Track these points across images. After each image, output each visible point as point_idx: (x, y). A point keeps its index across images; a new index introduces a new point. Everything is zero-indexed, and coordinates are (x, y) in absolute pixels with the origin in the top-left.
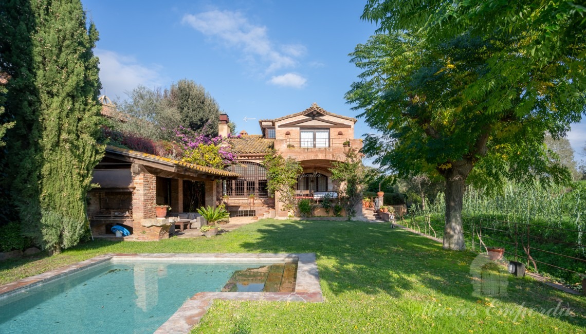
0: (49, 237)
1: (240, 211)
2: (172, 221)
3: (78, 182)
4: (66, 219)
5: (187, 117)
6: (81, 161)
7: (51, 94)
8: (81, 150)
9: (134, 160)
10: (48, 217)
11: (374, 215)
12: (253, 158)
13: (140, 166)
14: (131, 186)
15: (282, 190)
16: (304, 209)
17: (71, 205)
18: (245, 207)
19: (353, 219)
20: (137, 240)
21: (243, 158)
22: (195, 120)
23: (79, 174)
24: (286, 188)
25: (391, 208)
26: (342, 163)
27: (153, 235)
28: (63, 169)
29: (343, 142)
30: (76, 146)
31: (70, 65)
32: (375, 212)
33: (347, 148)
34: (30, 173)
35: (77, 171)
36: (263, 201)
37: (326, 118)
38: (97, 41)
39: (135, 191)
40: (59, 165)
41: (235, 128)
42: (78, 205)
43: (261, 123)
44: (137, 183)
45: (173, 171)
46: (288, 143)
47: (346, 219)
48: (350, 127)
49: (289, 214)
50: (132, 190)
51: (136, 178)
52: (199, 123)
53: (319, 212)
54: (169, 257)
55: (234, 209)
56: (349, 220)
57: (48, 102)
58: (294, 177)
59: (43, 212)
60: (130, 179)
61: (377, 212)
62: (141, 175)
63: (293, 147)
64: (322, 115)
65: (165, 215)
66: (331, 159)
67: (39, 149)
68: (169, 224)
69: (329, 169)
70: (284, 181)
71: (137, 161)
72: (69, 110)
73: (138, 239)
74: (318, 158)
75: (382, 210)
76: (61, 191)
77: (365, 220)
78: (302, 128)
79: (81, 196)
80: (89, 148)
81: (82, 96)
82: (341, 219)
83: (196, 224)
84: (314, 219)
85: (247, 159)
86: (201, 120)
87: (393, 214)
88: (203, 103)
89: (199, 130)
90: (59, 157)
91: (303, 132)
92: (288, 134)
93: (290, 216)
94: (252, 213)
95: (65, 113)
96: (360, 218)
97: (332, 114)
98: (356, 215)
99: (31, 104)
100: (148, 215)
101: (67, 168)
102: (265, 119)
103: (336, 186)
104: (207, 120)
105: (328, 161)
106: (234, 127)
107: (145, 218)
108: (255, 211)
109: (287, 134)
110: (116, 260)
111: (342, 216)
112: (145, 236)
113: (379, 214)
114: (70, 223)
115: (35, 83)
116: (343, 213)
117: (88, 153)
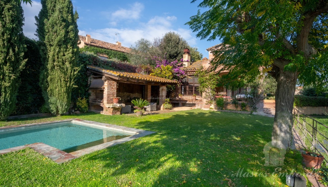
0: (53, 108)
1: (187, 103)
3: (64, 84)
4: (58, 101)
5: (168, 52)
6: (65, 74)
7: (51, 45)
8: (65, 70)
10: (52, 100)
13: (106, 77)
14: (103, 87)
15: (206, 92)
16: (221, 104)
17: (60, 95)
18: (190, 101)
19: (254, 113)
21: (192, 73)
22: (172, 53)
23: (65, 80)
24: (209, 91)
27: (110, 112)
28: (57, 78)
30: (62, 68)
31: (58, 32)
34: (43, 80)
35: (63, 79)
39: (105, 89)
40: (55, 77)
42: (63, 95)
44: (105, 86)
45: (118, 79)
47: (249, 113)
49: (211, 107)
50: (103, 89)
51: (105, 83)
52: (175, 55)
53: (230, 107)
55: (184, 102)
56: (251, 114)
57: (50, 49)
58: (215, 83)
59: (50, 97)
60: (103, 84)
62: (107, 82)
65: (117, 102)
67: (47, 70)
68: (117, 107)
70: (207, 85)
71: (106, 75)
72: (58, 52)
73: (105, 113)
76: (56, 88)
77: (264, 115)
79: (65, 91)
80: (70, 68)
81: (64, 45)
82: (246, 112)
83: (148, 108)
84: (226, 111)
86: (176, 53)
88: (178, 44)
89: (175, 59)
90: (54, 73)
93: (211, 108)
94: (193, 105)
95: (56, 54)
96: (261, 113)
98: (257, 110)
99: (43, 50)
100: (110, 102)
101: (59, 78)
104: (180, 53)
107: (108, 103)
108: (196, 104)
110: (74, 122)
111: (247, 111)
112: (107, 112)
114: (60, 103)
115: (44, 41)
116: (249, 109)
117: (69, 71)
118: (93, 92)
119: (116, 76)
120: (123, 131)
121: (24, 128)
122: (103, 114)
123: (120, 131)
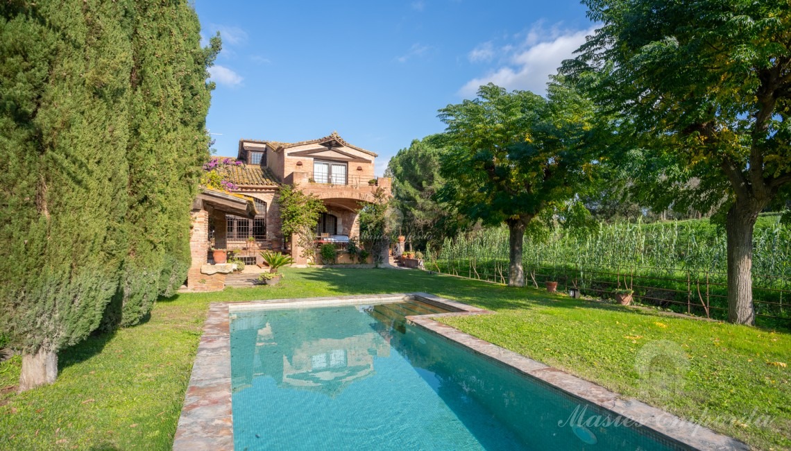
11: (395, 262)
12: (249, 190)
13: (201, 201)
15: (302, 233)
16: (328, 255)
19: (380, 266)
20: (194, 292)
24: (305, 230)
25: (420, 254)
26: (370, 203)
27: (216, 285)
29: (369, 180)
32: (395, 259)
33: (375, 188)
36: (260, 245)
37: (344, 149)
39: (193, 232)
43: (242, 143)
44: (195, 222)
47: (373, 266)
48: (369, 162)
49: (308, 261)
53: (342, 259)
56: (377, 267)
58: (316, 217)
61: (397, 258)
62: (202, 212)
64: (340, 146)
70: (304, 221)
73: (194, 289)
77: (391, 267)
78: (317, 159)
82: (367, 266)
84: (339, 266)
91: (317, 163)
92: (299, 164)
93: (309, 264)
94: (251, 261)
96: (386, 265)
97: (351, 145)
98: (383, 261)
102: (249, 139)
103: (346, 229)
105: (355, 200)
107: (204, 264)
108: (255, 258)
111: (367, 263)
112: (204, 285)
116: (368, 260)
119: (245, 201)
122: (189, 291)
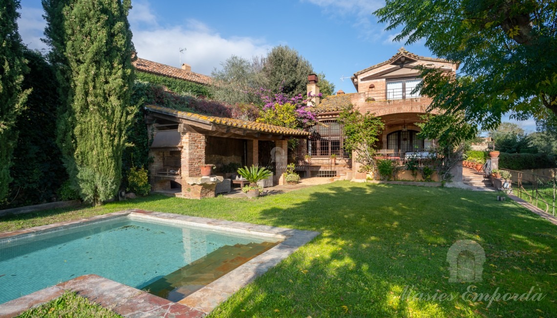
0: (86, 190)
1: (320, 171)
2: (213, 181)
3: (108, 141)
4: (97, 176)
5: (279, 80)
6: (111, 121)
7: (79, 62)
8: (110, 112)
9: (183, 120)
10: (84, 173)
11: (483, 181)
13: (185, 125)
14: (179, 145)
15: (359, 150)
16: (386, 171)
17: (101, 163)
18: (325, 167)
21: (327, 117)
23: (109, 133)
24: (364, 147)
25: (506, 173)
27: (196, 193)
28: (93, 129)
30: (104, 108)
31: (93, 33)
32: (485, 177)
34: (65, 133)
35: (106, 130)
37: (416, 64)
38: (130, 10)
39: (183, 149)
40: (90, 126)
41: (335, 89)
42: (108, 163)
44: (184, 143)
45: (210, 129)
46: (367, 96)
47: (438, 185)
49: (368, 176)
50: (180, 149)
51: (183, 138)
52: (291, 86)
53: (403, 176)
54: (170, 218)
55: (315, 169)
56: (442, 186)
57: (76, 69)
58: (374, 134)
59: (79, 169)
60: (178, 139)
61: (488, 177)
62: (187, 135)
63: (373, 100)
64: (413, 61)
65: (209, 173)
66: (419, 111)
67: (72, 113)
69: (416, 124)
70: (361, 138)
71: (185, 122)
72: (94, 75)
73: (185, 196)
74: (402, 112)
75: (494, 175)
76: (92, 149)
77: (465, 187)
78: (390, 79)
79: (111, 154)
80: (118, 109)
81: (107, 61)
82: (432, 184)
84: (397, 182)
85: (331, 118)
86: (293, 82)
87: (508, 180)
88: (296, 66)
89: (291, 93)
90: (88, 119)
91: (390, 83)
92: (372, 87)
93: (369, 179)
94: (332, 174)
95: (90, 79)
96: (459, 184)
98: (452, 180)
99: (63, 72)
100: (194, 172)
101: (97, 128)
104: (299, 82)
105: (416, 114)
106: (333, 87)
107: (191, 176)
108: (336, 172)
109: (370, 88)
110: (133, 216)
111: (434, 181)
112: (190, 193)
113: (491, 181)
114: (101, 179)
115: (65, 53)
116: (436, 178)
117: (118, 114)
118: (158, 154)
119: (208, 123)
120: (248, 232)
121: (33, 236)
122: (182, 197)
123: (240, 233)
